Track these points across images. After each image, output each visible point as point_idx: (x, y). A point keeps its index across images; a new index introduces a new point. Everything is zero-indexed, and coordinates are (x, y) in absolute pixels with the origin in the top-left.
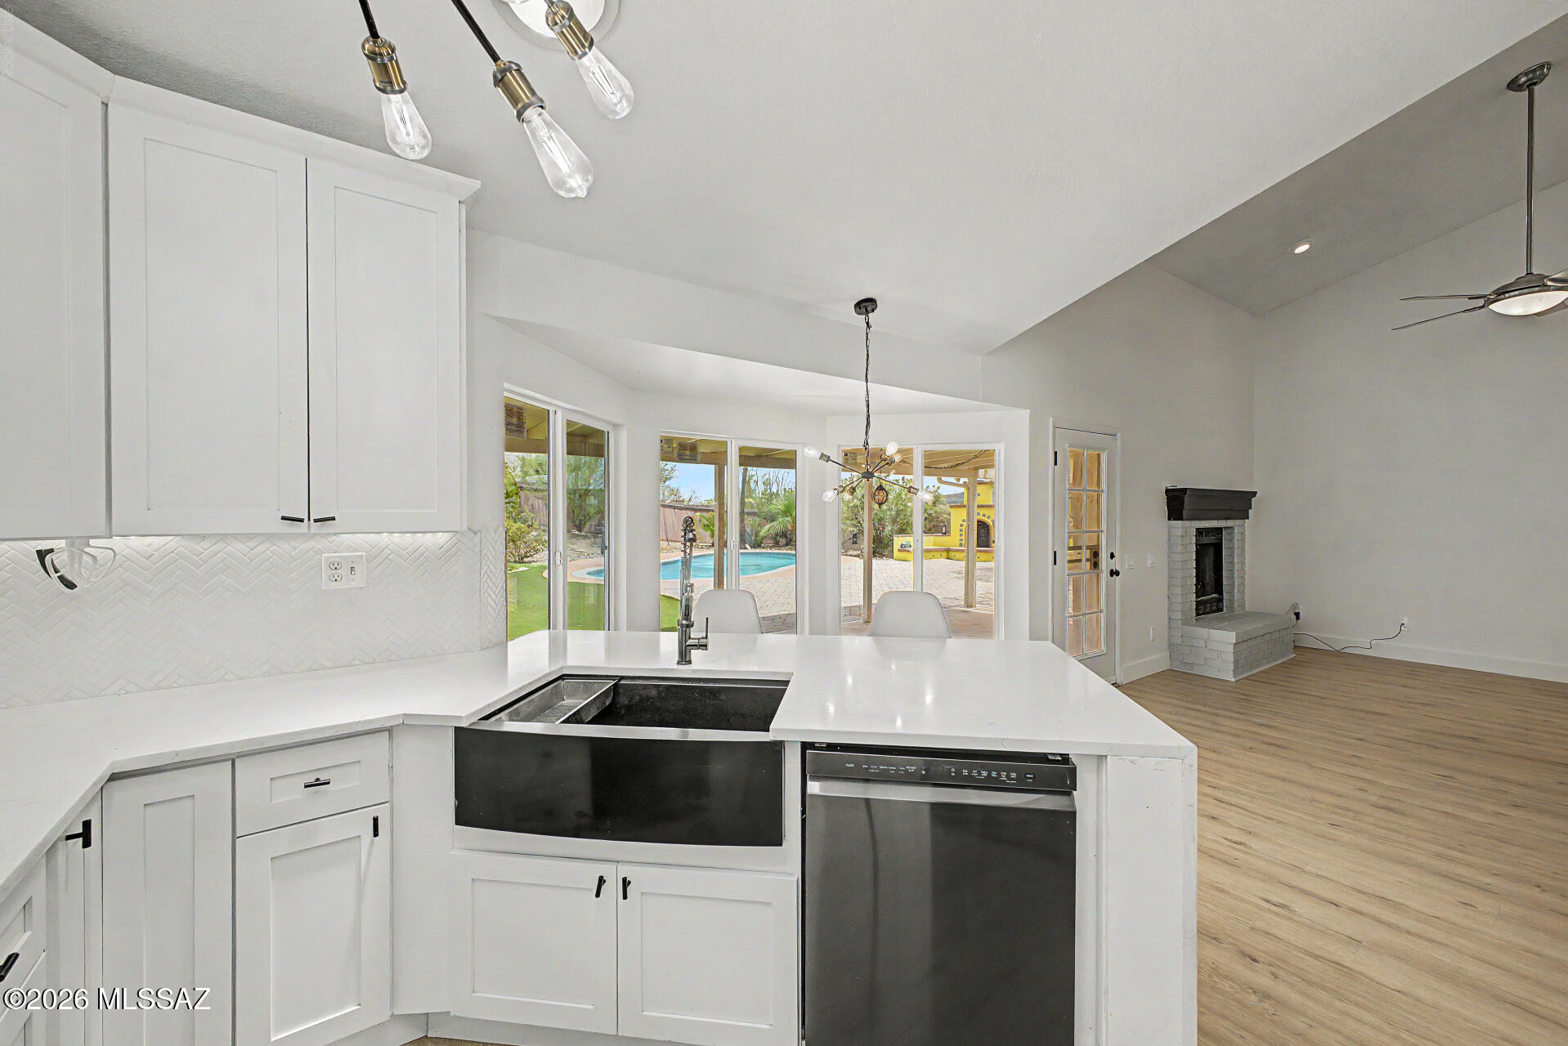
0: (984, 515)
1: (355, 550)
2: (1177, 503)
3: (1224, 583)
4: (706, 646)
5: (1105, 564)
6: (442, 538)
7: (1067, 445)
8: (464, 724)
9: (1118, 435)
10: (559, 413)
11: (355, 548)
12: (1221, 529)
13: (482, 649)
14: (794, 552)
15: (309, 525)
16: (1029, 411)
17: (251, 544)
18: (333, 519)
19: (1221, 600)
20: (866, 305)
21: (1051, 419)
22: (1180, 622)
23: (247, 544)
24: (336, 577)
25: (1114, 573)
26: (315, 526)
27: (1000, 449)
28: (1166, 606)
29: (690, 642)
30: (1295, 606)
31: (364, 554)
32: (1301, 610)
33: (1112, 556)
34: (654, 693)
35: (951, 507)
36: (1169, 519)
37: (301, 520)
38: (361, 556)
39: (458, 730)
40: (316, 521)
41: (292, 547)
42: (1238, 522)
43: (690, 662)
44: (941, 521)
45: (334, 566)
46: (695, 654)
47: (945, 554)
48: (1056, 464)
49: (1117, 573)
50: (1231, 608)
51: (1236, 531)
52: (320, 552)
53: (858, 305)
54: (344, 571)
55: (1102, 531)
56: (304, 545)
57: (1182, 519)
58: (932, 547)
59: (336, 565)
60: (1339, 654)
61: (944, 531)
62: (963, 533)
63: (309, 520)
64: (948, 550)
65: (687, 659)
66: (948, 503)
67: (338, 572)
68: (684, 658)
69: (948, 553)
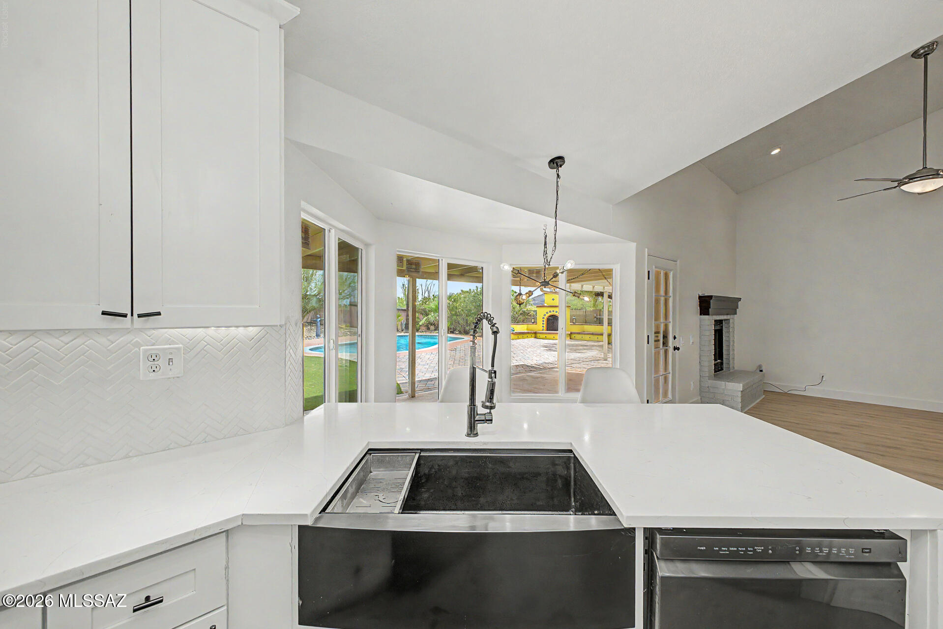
0: (553, 311)
1: (173, 343)
2: (705, 304)
3: (724, 353)
4: (491, 420)
5: (671, 343)
6: (252, 331)
7: (654, 267)
8: (309, 522)
9: (678, 262)
10: (333, 231)
11: (173, 341)
12: (722, 320)
13: (287, 425)
14: (437, 334)
15: (132, 320)
16: (635, 243)
17: (66, 339)
18: (159, 314)
19: (722, 363)
20: (557, 162)
21: (646, 249)
22: (707, 378)
23: (61, 338)
24: (154, 368)
25: (676, 348)
26: (139, 322)
27: (617, 269)
28: (698, 367)
29: (477, 418)
30: (760, 366)
31: (181, 345)
32: (763, 368)
33: (675, 338)
34: (451, 463)
35: (537, 307)
36: (700, 315)
37: (125, 316)
38: (178, 349)
39: (301, 528)
40: (140, 316)
41: (109, 340)
42: (732, 316)
43: (476, 435)
44: (530, 316)
45: (153, 358)
46: (480, 427)
47: (534, 335)
48: (649, 279)
49: (678, 349)
50: (729, 368)
51: (731, 322)
52: (138, 345)
53: (552, 161)
54: (161, 362)
55: (670, 322)
56: (122, 339)
57: (709, 315)
58: (526, 331)
59: (154, 357)
60: (785, 394)
61: (533, 322)
62: (545, 322)
63: (132, 315)
64: (535, 333)
65: (475, 433)
66: (534, 304)
67: (156, 363)
68: (472, 430)
69: (535, 334)
